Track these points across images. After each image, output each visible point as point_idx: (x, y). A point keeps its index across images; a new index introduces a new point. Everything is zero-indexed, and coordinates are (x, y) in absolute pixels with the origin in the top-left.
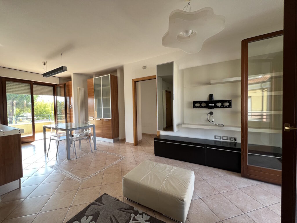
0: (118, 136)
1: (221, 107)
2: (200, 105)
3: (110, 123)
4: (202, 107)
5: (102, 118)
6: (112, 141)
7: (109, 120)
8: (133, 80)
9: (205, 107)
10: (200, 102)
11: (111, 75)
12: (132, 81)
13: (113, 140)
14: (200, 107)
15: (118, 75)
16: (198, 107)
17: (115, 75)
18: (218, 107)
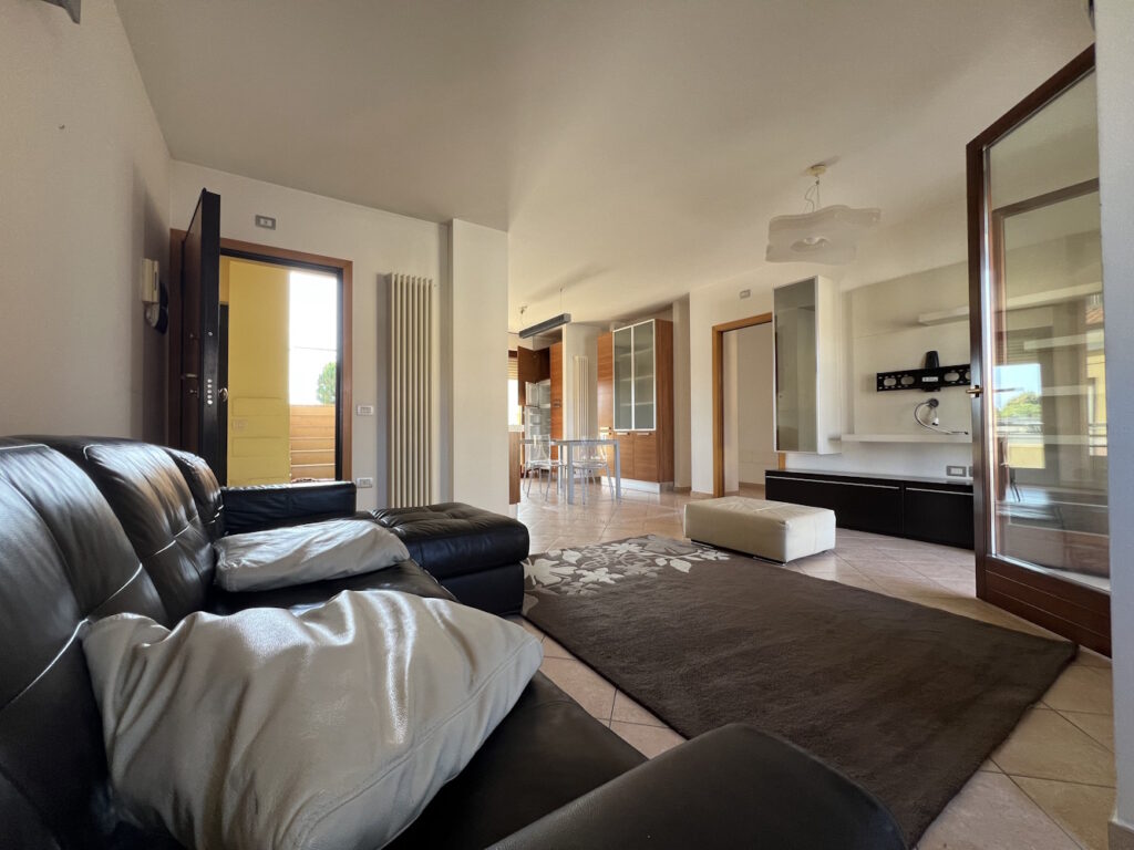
0: (672, 478)
1: (957, 384)
2: (899, 382)
3: (654, 442)
4: (903, 388)
5: (633, 429)
6: (655, 488)
7: (650, 433)
8: (713, 328)
9: (910, 387)
10: (898, 375)
11: (657, 321)
12: (710, 330)
13: (658, 485)
14: (898, 387)
15: (676, 318)
16: (890, 388)
17: (668, 319)
18: (949, 384)
